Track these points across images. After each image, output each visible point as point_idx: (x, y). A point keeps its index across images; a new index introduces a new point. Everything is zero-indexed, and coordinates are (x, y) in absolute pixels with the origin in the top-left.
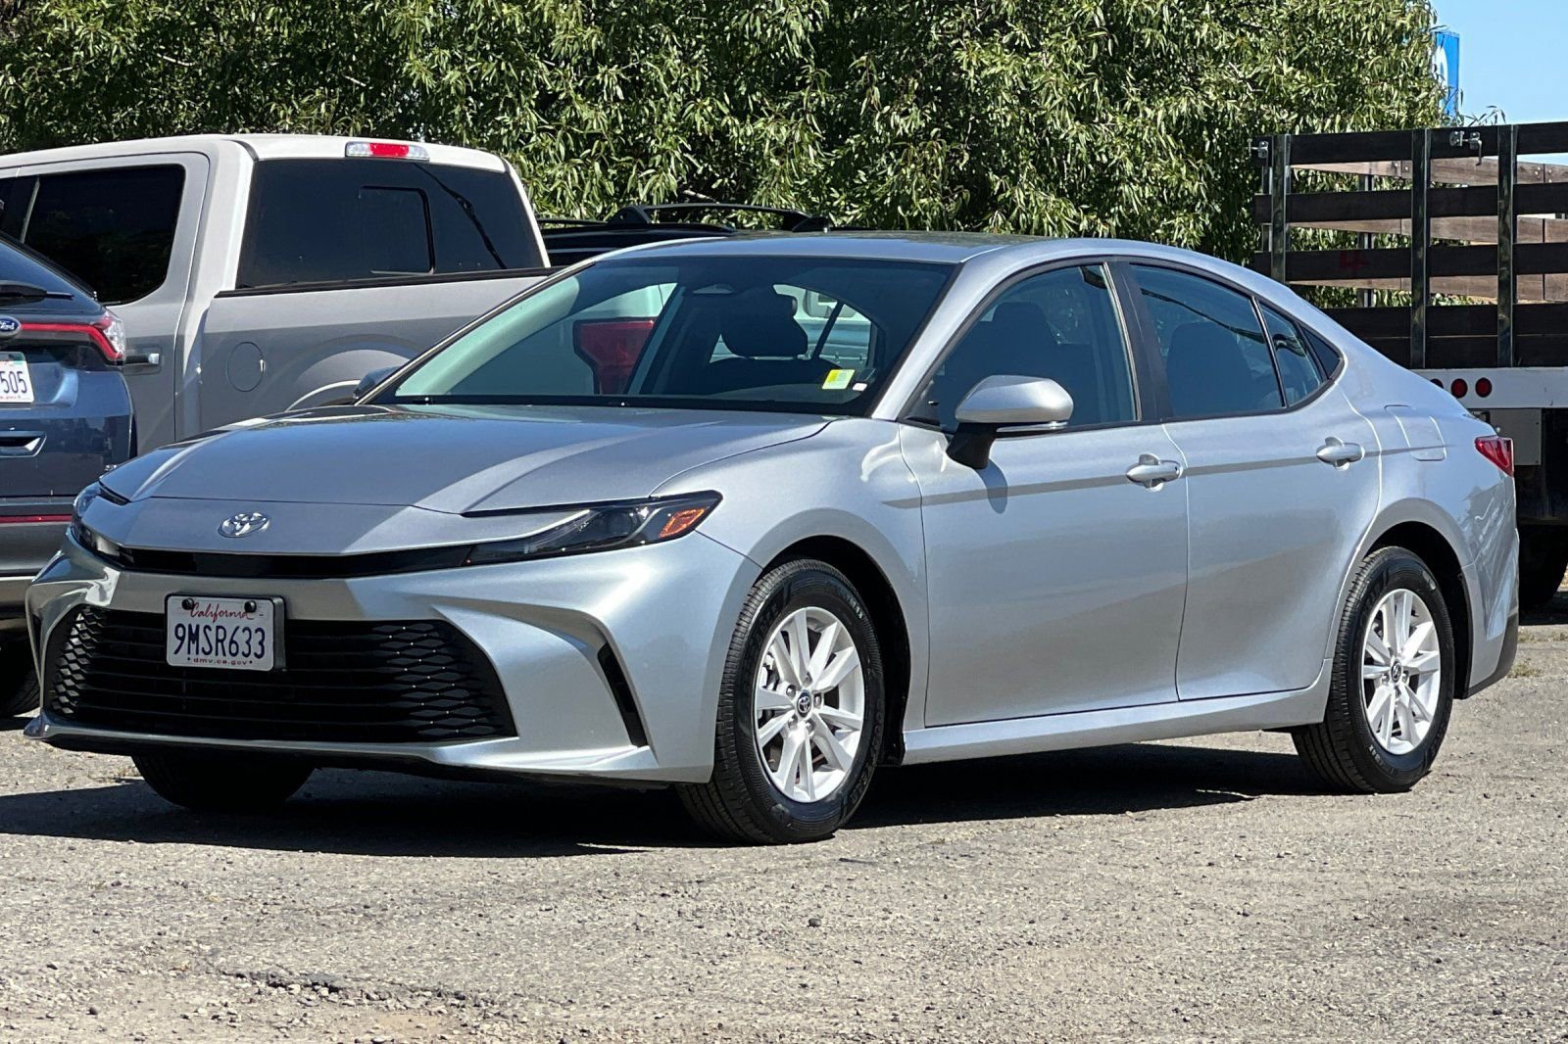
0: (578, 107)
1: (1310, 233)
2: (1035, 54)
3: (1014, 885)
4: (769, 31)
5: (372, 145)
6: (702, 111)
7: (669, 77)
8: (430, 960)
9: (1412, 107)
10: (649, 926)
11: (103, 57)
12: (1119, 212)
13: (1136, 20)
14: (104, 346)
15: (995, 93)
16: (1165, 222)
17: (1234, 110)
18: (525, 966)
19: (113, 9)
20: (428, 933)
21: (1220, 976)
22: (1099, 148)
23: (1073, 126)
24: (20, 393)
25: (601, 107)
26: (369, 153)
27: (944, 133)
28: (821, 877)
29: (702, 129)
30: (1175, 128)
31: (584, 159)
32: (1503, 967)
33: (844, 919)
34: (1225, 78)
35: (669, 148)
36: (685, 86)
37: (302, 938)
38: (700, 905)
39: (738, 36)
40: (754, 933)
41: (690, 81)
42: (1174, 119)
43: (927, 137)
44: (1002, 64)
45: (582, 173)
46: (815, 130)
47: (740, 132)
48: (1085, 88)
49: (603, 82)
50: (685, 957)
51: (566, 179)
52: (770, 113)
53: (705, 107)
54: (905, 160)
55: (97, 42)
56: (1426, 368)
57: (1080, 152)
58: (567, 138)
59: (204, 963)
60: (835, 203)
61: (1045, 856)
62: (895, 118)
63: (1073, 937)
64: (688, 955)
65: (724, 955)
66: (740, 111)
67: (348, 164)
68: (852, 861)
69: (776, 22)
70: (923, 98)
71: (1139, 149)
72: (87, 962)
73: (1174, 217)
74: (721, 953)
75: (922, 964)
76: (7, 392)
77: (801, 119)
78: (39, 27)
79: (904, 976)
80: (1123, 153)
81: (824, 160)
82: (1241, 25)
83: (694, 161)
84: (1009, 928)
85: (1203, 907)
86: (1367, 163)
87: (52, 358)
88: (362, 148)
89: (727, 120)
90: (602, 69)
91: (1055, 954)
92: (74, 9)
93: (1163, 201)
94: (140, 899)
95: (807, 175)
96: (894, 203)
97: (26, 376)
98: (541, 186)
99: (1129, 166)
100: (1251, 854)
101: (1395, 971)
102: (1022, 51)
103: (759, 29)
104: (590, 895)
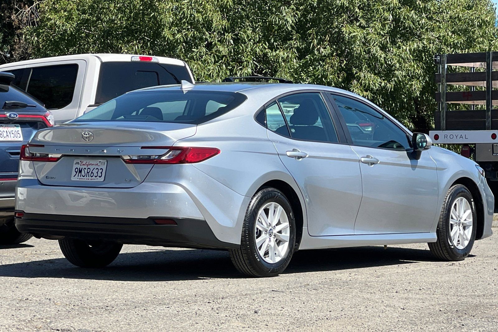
0: (218, 47)
1: (457, 86)
2: (367, 29)
3: (328, 299)
4: (281, 22)
5: (140, 57)
6: (259, 47)
7: (248, 37)
8: (123, 324)
9: (490, 45)
10: (201, 313)
11: (66, 31)
12: (395, 80)
13: (404, 18)
14: (46, 122)
15: (355, 42)
16: (410, 83)
17: (432, 47)
18: (155, 326)
19: (68, 15)
20: (125, 315)
21: (388, 330)
22: (388, 59)
23: (380, 52)
24: (18, 138)
25: (226, 46)
26: (139, 60)
27: (337, 55)
28: (264, 296)
29: (259, 53)
30: (412, 52)
31: (220, 63)
32: (484, 327)
33: (267, 311)
34: (429, 37)
35: (249, 60)
36: (253, 40)
37: (82, 317)
38: (220, 306)
39: (271, 23)
40: (235, 315)
41: (255, 38)
42: (412, 50)
43: (333, 56)
44: (357, 32)
45: (219, 68)
46: (296, 54)
47: (271, 54)
48: (384, 40)
49: (227, 39)
50: (209, 323)
51: (214, 70)
52: (281, 48)
53: (260, 46)
54: (326, 63)
55: (63, 26)
56: (491, 130)
57: (382, 60)
58: (215, 57)
59: (47, 326)
60: (303, 77)
61: (342, 289)
62: (322, 50)
63: (343, 317)
64: (210, 323)
65: (223, 323)
66: (272, 47)
67: (132, 63)
68: (276, 291)
69: (283, 19)
70: (331, 43)
71: (401, 59)
72: (7, 326)
73: (413, 81)
74: (222, 322)
75: (289, 326)
76: (14, 137)
77: (291, 50)
78: (45, 22)
79: (281, 330)
80: (396, 61)
81: (299, 63)
82: (434, 20)
83: (257, 64)
84: (322, 314)
85: (390, 306)
86: (473, 63)
87: (29, 126)
88: (136, 58)
89: (267, 50)
90: (226, 34)
91: (335, 322)
92: (56, 16)
93: (409, 76)
94: (33, 304)
95: (293, 68)
96: (322, 77)
97: (20, 132)
98: (206, 72)
99: (398, 65)
100: (411, 289)
101: (448, 329)
102: (364, 28)
103: (277, 21)
104: (184, 303)
